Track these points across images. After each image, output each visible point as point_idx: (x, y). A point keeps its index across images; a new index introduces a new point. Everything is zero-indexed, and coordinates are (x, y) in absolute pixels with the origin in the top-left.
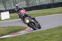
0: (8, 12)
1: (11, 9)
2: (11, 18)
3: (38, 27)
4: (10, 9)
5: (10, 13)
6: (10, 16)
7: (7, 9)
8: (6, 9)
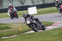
0: (36, 7)
1: (39, 4)
2: (39, 13)
3: (42, 28)
4: (37, 4)
5: (37, 8)
6: (37, 12)
7: (35, 4)
8: (33, 4)
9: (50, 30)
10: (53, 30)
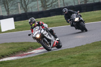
9: (36, 56)
10: (42, 55)
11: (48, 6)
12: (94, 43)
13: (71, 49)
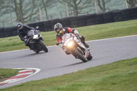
11: (25, 20)
12: (88, 69)
13: (57, 77)
